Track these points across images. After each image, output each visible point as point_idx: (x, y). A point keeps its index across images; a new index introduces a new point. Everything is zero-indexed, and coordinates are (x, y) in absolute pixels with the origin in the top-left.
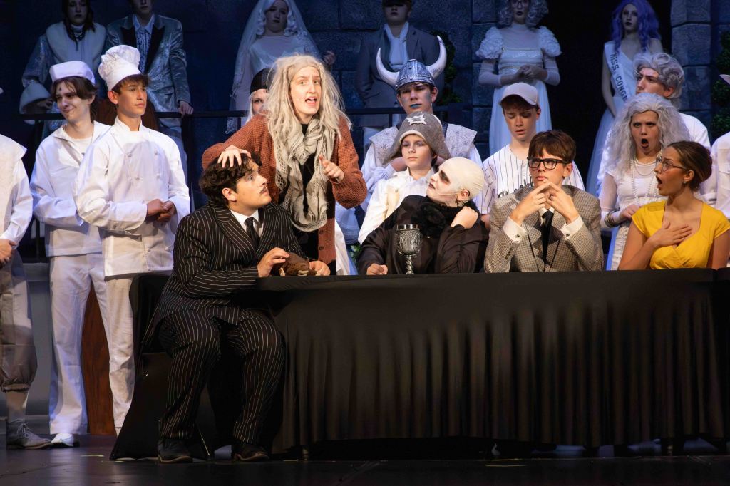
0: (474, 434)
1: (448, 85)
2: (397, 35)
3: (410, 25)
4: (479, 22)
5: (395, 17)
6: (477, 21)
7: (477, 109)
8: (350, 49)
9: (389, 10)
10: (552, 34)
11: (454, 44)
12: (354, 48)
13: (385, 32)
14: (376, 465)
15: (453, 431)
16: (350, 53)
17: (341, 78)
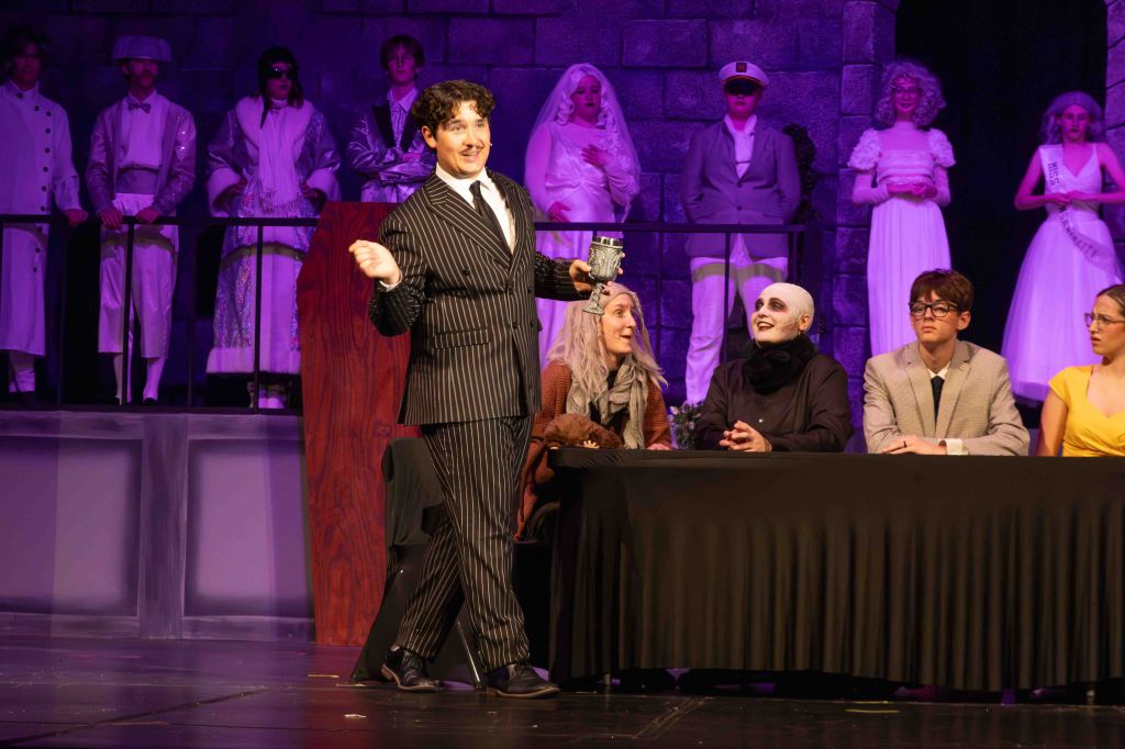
0: (828, 668)
1: (805, 197)
2: (741, 128)
3: (758, 118)
4: (849, 115)
5: (740, 108)
6: (848, 111)
7: (842, 229)
8: (677, 145)
9: (733, 99)
10: (945, 137)
11: (815, 143)
12: (681, 143)
13: (725, 124)
14: (701, 703)
15: (801, 663)
16: (675, 149)
17: (662, 183)
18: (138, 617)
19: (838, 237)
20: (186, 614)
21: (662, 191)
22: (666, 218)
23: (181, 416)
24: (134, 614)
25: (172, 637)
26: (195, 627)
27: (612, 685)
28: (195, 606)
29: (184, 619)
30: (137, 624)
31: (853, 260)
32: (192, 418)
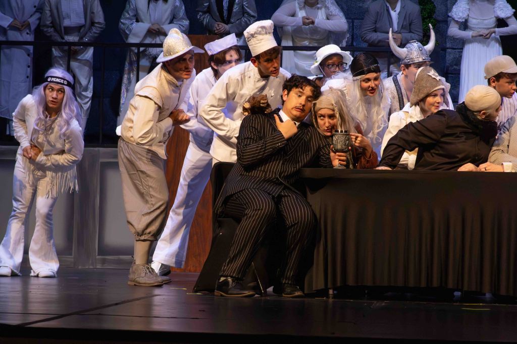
7: (449, 50)
8: (361, 5)
11: (435, 4)
12: (363, 4)
14: (383, 304)
15: (436, 283)
16: (360, 7)
17: (353, 24)
18: (72, 257)
19: (447, 54)
20: (99, 255)
21: (353, 29)
22: (355, 44)
23: (96, 149)
24: (71, 254)
25: (91, 267)
26: (104, 262)
27: (334, 294)
28: (104, 250)
29: (97, 257)
30: (73, 260)
31: (455, 67)
32: (102, 150)
